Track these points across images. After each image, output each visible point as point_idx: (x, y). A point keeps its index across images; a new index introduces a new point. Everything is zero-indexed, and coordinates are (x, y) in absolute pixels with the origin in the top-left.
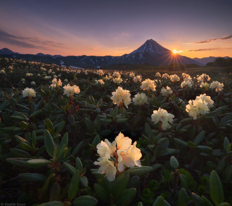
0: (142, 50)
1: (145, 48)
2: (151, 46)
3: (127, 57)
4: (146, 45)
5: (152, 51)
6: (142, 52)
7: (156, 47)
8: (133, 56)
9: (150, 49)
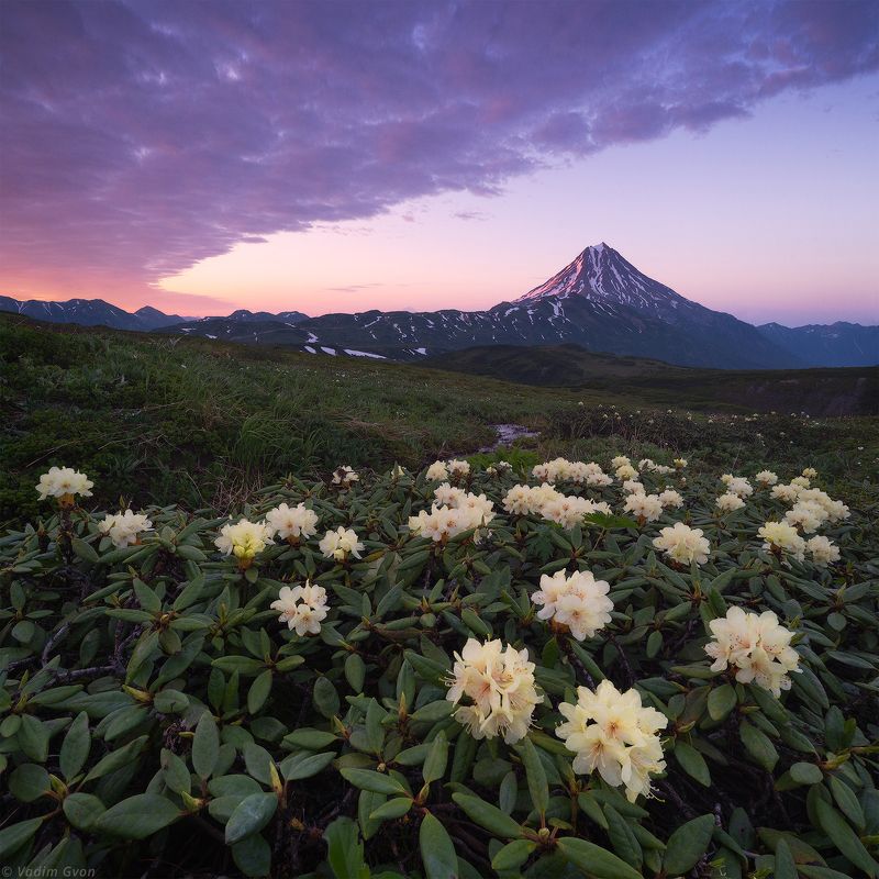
0: (562, 285)
1: (574, 277)
2: (598, 270)
3: (507, 313)
4: (579, 267)
5: (600, 289)
6: (562, 293)
7: (618, 276)
8: (530, 312)
9: (593, 282)
